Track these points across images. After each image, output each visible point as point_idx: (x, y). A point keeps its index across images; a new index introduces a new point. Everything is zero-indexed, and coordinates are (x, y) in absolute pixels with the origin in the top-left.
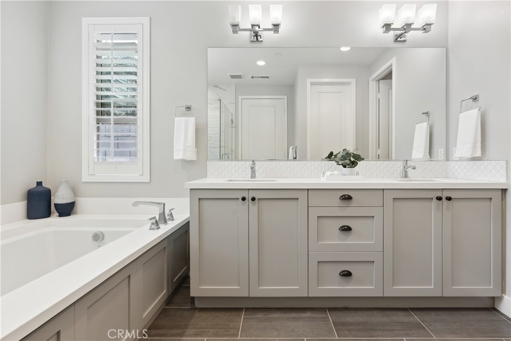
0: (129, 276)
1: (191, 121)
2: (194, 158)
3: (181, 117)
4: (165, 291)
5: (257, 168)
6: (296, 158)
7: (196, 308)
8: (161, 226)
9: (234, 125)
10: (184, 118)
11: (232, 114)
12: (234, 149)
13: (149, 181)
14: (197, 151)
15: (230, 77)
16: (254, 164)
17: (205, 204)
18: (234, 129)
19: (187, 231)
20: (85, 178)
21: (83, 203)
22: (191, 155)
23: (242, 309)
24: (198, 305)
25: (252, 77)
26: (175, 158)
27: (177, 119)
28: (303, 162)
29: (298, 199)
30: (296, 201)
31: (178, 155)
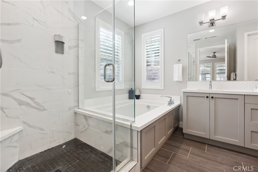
0: (165, 118)
1: (181, 66)
2: (182, 80)
3: (176, 64)
4: (172, 129)
5: (212, 84)
6: (236, 79)
7: (185, 138)
8: (171, 105)
9: (195, 63)
10: (177, 65)
11: (194, 58)
12: (195, 75)
13: (163, 89)
14: (183, 77)
15: (193, 41)
16: (211, 83)
17: (189, 98)
18: (195, 66)
19: (178, 109)
20: (143, 87)
21: (142, 96)
22: (180, 79)
23: (206, 144)
24: (185, 137)
25: (206, 38)
26: (174, 80)
27: (175, 65)
28: (241, 82)
29: (238, 99)
30: (237, 100)
31: (176, 79)
